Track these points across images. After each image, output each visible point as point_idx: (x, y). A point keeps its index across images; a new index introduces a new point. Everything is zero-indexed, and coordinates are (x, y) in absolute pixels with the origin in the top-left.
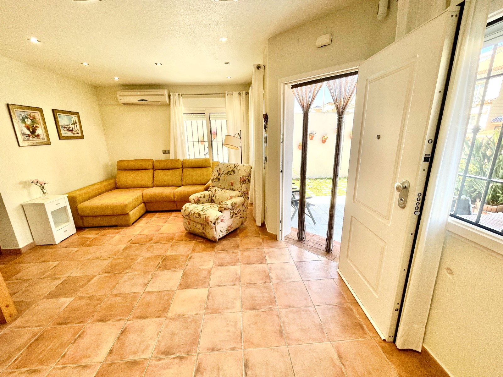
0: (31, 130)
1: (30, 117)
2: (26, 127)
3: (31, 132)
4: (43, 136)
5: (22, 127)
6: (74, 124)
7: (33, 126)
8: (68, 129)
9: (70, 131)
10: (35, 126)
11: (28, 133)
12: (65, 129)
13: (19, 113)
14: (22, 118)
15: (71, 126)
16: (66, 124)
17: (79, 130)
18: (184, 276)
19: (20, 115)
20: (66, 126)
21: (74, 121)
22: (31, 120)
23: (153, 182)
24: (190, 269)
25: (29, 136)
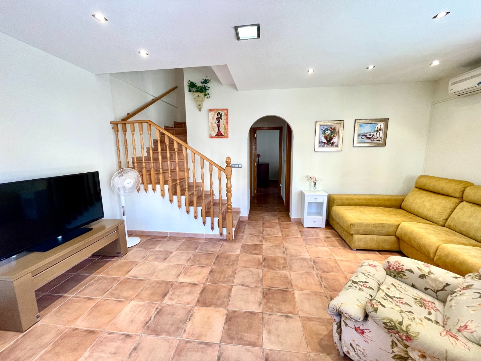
0: (328, 139)
1: (331, 129)
2: (324, 137)
3: (327, 141)
4: (337, 144)
5: (322, 137)
6: (377, 131)
7: (331, 136)
8: (366, 137)
9: (369, 138)
10: (332, 136)
11: (325, 141)
12: (364, 137)
13: (323, 127)
14: (324, 130)
15: (372, 133)
16: (366, 131)
17: (383, 137)
18: (248, 314)
19: (323, 128)
20: (365, 134)
21: (379, 128)
22: (331, 131)
23: (447, 219)
24: (263, 318)
25: (325, 143)
